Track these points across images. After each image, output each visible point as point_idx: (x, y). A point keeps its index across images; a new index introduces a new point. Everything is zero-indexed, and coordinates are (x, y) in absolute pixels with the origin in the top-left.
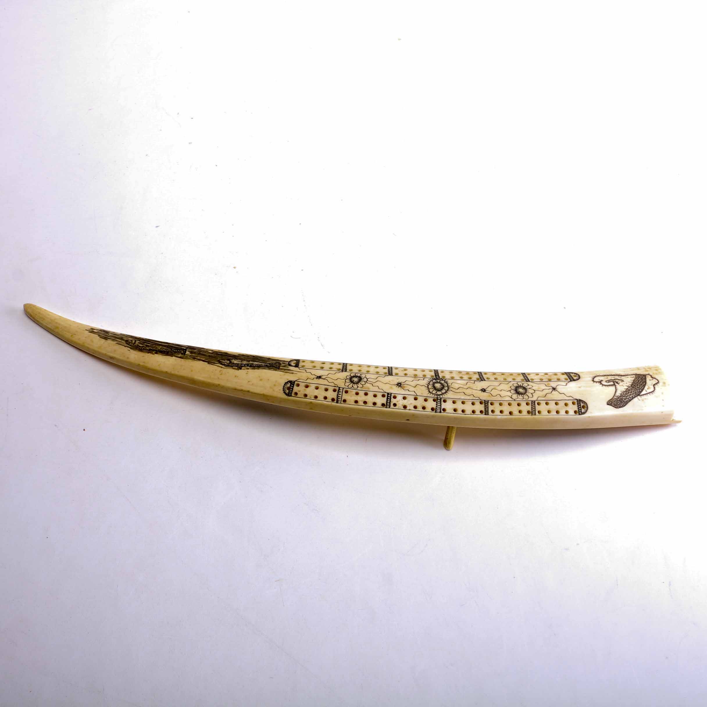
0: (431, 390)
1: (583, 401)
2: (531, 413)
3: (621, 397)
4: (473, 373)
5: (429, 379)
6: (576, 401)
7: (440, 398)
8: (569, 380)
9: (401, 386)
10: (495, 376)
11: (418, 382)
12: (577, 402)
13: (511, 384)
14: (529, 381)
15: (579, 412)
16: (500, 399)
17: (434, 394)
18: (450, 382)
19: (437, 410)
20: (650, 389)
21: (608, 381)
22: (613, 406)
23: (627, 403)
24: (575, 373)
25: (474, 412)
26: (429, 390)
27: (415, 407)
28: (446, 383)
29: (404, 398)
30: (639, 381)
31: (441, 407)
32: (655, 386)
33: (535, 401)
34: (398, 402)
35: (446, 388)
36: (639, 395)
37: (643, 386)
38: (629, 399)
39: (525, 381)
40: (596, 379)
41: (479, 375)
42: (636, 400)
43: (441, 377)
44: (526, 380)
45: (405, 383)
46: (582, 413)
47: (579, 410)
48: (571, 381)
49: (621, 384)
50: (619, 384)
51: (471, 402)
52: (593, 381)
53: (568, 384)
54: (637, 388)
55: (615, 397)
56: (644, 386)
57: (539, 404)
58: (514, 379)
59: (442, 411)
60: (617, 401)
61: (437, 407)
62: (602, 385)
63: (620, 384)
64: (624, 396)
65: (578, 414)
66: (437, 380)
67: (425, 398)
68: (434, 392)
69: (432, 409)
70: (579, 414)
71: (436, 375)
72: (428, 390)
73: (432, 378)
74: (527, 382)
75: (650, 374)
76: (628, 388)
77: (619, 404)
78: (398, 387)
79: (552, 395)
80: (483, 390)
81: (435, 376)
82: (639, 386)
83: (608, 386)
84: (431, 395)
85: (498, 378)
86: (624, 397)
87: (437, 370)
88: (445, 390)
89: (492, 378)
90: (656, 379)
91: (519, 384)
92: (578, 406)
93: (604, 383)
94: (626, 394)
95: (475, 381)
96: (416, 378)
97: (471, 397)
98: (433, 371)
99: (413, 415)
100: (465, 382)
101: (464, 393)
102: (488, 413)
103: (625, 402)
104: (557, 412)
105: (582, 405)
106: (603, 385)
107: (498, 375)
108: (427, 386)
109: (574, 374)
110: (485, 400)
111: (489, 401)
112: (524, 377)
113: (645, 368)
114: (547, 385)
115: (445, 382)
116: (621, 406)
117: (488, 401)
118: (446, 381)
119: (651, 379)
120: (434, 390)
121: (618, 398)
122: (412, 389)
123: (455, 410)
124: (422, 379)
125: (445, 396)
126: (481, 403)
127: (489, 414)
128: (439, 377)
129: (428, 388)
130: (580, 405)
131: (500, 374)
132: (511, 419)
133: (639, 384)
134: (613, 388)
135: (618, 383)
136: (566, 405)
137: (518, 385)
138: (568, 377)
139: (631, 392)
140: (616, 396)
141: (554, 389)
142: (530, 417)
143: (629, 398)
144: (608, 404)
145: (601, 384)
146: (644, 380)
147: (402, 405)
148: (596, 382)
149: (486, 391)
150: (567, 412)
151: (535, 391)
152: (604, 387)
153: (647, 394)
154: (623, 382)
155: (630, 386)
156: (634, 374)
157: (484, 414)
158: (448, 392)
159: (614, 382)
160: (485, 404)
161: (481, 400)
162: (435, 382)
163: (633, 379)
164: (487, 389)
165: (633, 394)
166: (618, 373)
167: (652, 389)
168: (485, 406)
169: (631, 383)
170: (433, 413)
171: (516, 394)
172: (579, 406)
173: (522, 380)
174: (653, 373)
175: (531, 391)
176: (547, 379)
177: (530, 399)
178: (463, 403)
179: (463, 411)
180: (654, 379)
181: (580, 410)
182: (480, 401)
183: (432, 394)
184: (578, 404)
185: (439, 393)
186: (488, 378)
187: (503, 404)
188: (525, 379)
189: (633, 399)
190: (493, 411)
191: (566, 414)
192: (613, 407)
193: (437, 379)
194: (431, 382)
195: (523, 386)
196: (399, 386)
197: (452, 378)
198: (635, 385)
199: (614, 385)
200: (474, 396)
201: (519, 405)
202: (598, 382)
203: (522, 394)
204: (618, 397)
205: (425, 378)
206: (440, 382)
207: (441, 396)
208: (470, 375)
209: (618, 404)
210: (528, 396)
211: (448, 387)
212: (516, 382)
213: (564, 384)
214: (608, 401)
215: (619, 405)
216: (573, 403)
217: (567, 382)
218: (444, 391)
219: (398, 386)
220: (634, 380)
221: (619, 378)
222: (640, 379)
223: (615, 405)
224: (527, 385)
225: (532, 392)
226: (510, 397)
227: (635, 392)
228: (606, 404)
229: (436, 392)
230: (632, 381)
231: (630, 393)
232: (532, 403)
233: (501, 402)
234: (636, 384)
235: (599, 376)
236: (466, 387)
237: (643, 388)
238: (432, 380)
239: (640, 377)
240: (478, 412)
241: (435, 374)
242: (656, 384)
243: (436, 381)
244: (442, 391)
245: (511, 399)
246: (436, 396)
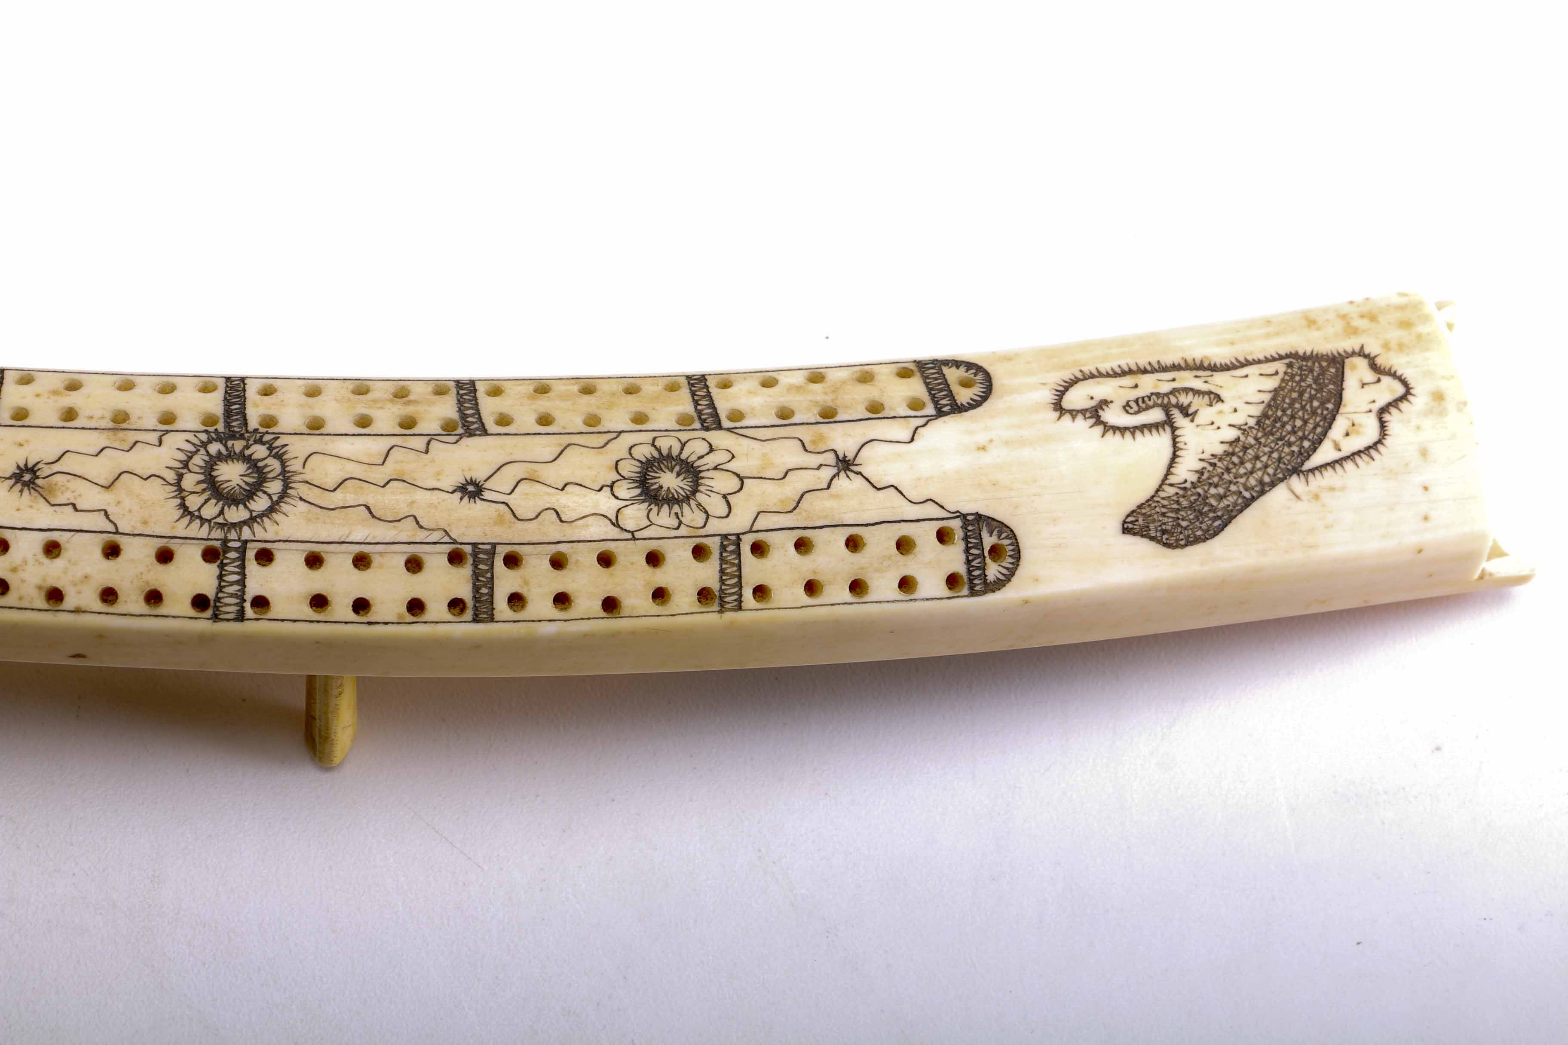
0: (193, 502)
1: (993, 519)
2: (717, 601)
3: (1199, 490)
4: (430, 388)
5: (190, 437)
6: (956, 524)
7: (237, 544)
8: (930, 410)
9: (38, 482)
10: (544, 404)
11: (129, 461)
12: (964, 527)
13: (618, 449)
14: (719, 427)
15: (971, 581)
16: (551, 530)
17: (209, 521)
18: (297, 448)
19: (223, 609)
20: (1358, 433)
21: (1136, 401)
22: (1152, 539)
23: (1228, 518)
24: (969, 366)
25: (416, 606)
26: (183, 499)
27: (109, 595)
28: (279, 457)
29: (52, 549)
30: (1301, 394)
31: (244, 593)
32: (1386, 417)
33: (738, 535)
34: (14, 570)
35: (275, 487)
36: (1296, 471)
37: (1324, 418)
38: (1244, 497)
39: (697, 425)
40: (1076, 398)
41: (460, 403)
42: (1278, 496)
43: (253, 423)
44: (703, 421)
45: (56, 467)
46: (985, 582)
47: (969, 572)
48: (940, 413)
49: (1206, 414)
50: (1192, 421)
51: (401, 561)
52: (1058, 407)
53: (920, 430)
54: (1289, 433)
55: (1170, 491)
56: (1329, 421)
57: (759, 549)
58: (640, 418)
59: (249, 612)
60: (1177, 511)
61: (220, 589)
62: (1099, 429)
63: (1199, 419)
64: (1216, 480)
65: (965, 591)
66: (230, 443)
67: (161, 543)
68: (210, 511)
69: (200, 602)
70: (973, 593)
71: (228, 414)
72: (178, 501)
73: (206, 431)
74: (707, 429)
75: (1367, 351)
76: (1242, 438)
77: (1184, 524)
78: (21, 491)
79: (837, 497)
80: (471, 488)
81: (222, 421)
82: (1299, 423)
83: (1133, 430)
84: (196, 530)
85: (556, 414)
86: (1216, 486)
87: (243, 380)
88: (270, 496)
89: (526, 420)
90: (1394, 375)
91: (664, 444)
92: (967, 550)
93: (1113, 416)
94: (1228, 470)
95: (431, 438)
96: (121, 434)
97: (406, 531)
98: (221, 384)
99: (101, 636)
100: (374, 447)
101: (368, 508)
102: (493, 609)
103: (1219, 514)
104: (857, 587)
105: (988, 541)
106: (1108, 428)
107: (564, 397)
108: (171, 476)
109: (963, 369)
110: (475, 545)
111: (499, 549)
112: (696, 403)
113: (1344, 317)
114: (813, 442)
115: (270, 449)
116: (1199, 533)
117: (494, 545)
118: (278, 443)
119: (1370, 376)
120: (206, 502)
121: (1181, 492)
122: (91, 497)
123: (319, 602)
124: (153, 437)
125: (266, 531)
126: (455, 558)
127: (497, 617)
128: (245, 423)
129: (181, 490)
130: (980, 545)
131: (575, 388)
132: (614, 635)
133: (1303, 408)
134: (1161, 442)
135: (1191, 411)
136: (904, 545)
137: (656, 454)
138: (930, 390)
139: (1257, 458)
140: (1171, 485)
141: (845, 465)
142: (710, 618)
143: (1242, 489)
144: (1126, 530)
145: (1099, 421)
146: (1331, 387)
147: (40, 588)
148: (1073, 414)
149: (487, 495)
150: (906, 584)
151: (741, 479)
152: (1114, 440)
153: (1339, 461)
154: (1219, 406)
155: (1252, 422)
156: (1281, 358)
157: (469, 614)
158: (284, 507)
159: (1166, 409)
160: (475, 565)
161: (455, 542)
162: (219, 453)
163: (1272, 383)
164: (487, 485)
165: (1266, 466)
166: (1199, 352)
167: (1371, 432)
168: (476, 575)
169: (1257, 411)
170: (203, 624)
171: (643, 501)
172: (973, 551)
173: (684, 421)
174: (1386, 346)
175: (723, 483)
176: (816, 410)
177: (715, 526)
178: (361, 562)
179: (361, 605)
180: (1386, 380)
181: (978, 568)
182: (448, 548)
183: (198, 521)
184: (966, 538)
185: (236, 514)
186: (504, 420)
187: (572, 560)
188: (699, 413)
189: (1262, 493)
190: (516, 600)
191: (901, 596)
192: (1153, 544)
193: (233, 436)
194: (196, 453)
195: (683, 456)
196: (26, 484)
197: (316, 426)
198: (1278, 419)
199: (1169, 423)
200: (418, 523)
201: (654, 559)
202: (1083, 412)
203: (672, 500)
204: (1185, 489)
205: (167, 432)
206: (247, 453)
207: (246, 533)
208: (409, 403)
209: (1179, 525)
210: (706, 512)
211: (286, 477)
212: (648, 437)
213: (901, 431)
214: (1128, 516)
215: (1185, 528)
216: (943, 536)
217: (922, 421)
218: (260, 504)
219: (19, 486)
220: (1276, 391)
221: (1198, 384)
222: (1310, 380)
223: (1164, 532)
224: (703, 448)
225: (725, 491)
226: (610, 520)
227: (1275, 455)
228: (1119, 527)
229: (222, 512)
230: (1267, 397)
231: (1249, 466)
232: (723, 548)
233: (562, 548)
234: (1284, 411)
235: (1092, 376)
236: (379, 475)
237: (1319, 430)
238: (204, 445)
239: (1311, 370)
240: (437, 609)
241: (227, 403)
242: (1395, 403)
243: (224, 451)
244: (253, 505)
245: (615, 533)
246: (218, 534)
